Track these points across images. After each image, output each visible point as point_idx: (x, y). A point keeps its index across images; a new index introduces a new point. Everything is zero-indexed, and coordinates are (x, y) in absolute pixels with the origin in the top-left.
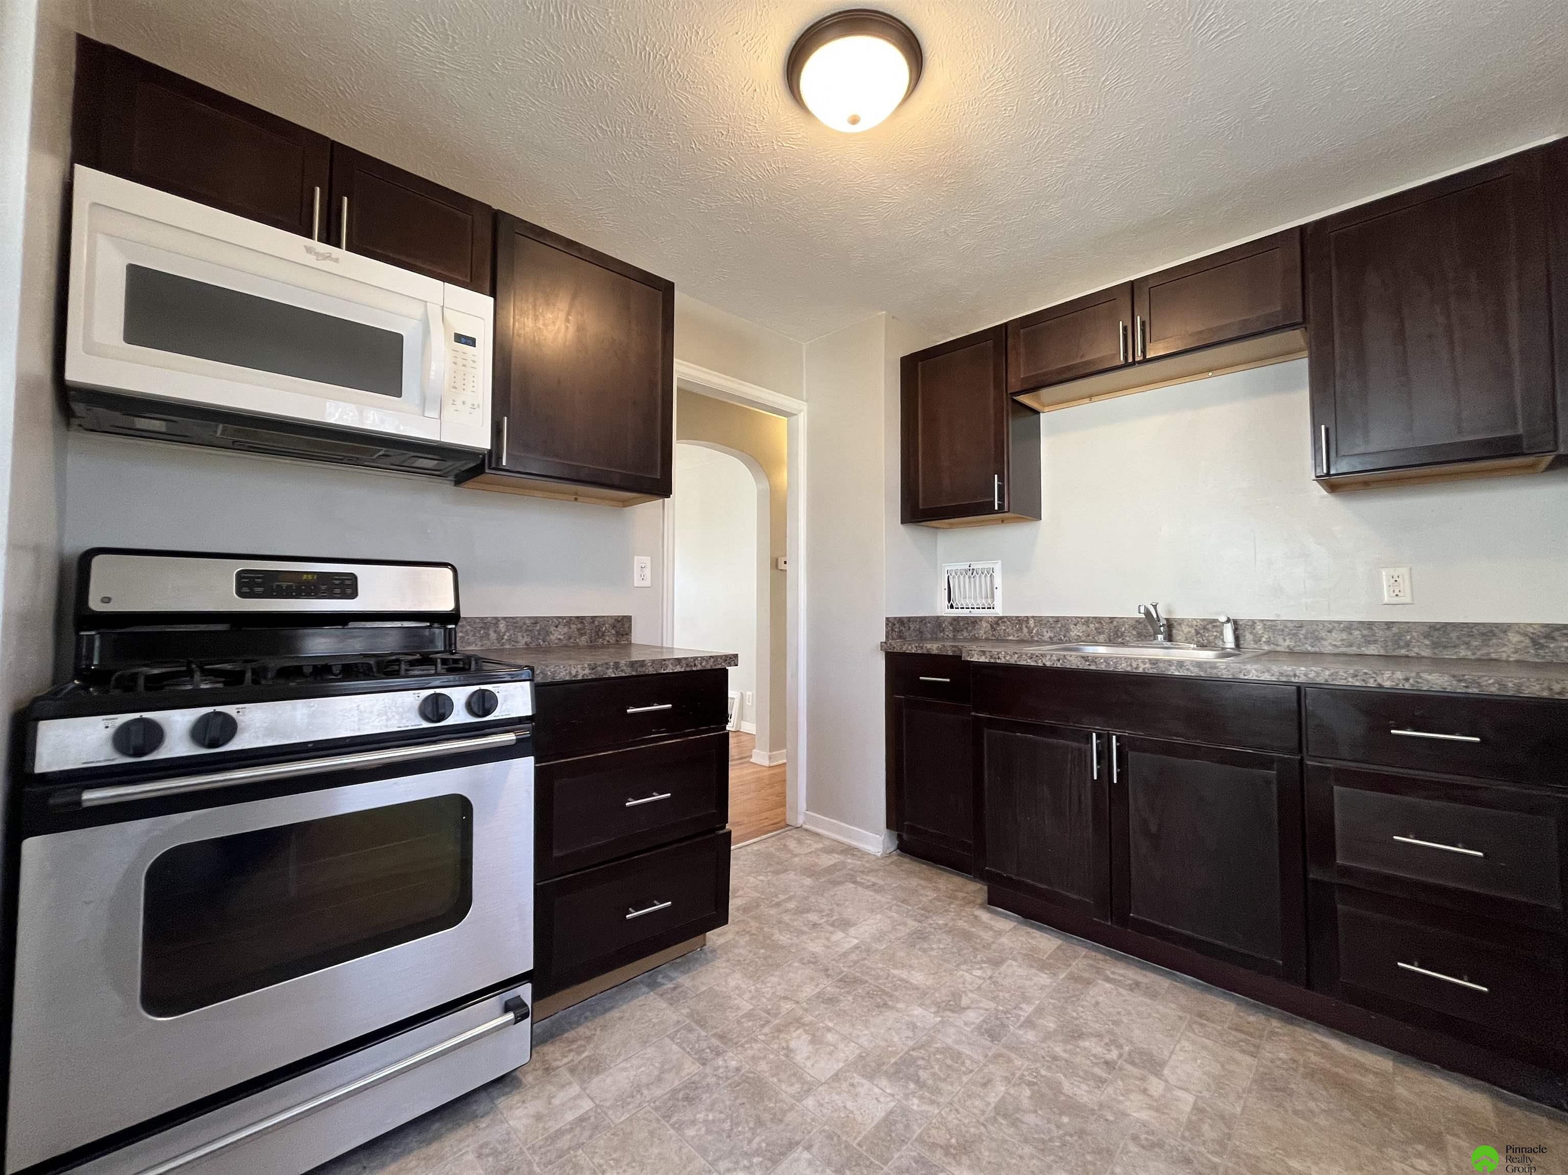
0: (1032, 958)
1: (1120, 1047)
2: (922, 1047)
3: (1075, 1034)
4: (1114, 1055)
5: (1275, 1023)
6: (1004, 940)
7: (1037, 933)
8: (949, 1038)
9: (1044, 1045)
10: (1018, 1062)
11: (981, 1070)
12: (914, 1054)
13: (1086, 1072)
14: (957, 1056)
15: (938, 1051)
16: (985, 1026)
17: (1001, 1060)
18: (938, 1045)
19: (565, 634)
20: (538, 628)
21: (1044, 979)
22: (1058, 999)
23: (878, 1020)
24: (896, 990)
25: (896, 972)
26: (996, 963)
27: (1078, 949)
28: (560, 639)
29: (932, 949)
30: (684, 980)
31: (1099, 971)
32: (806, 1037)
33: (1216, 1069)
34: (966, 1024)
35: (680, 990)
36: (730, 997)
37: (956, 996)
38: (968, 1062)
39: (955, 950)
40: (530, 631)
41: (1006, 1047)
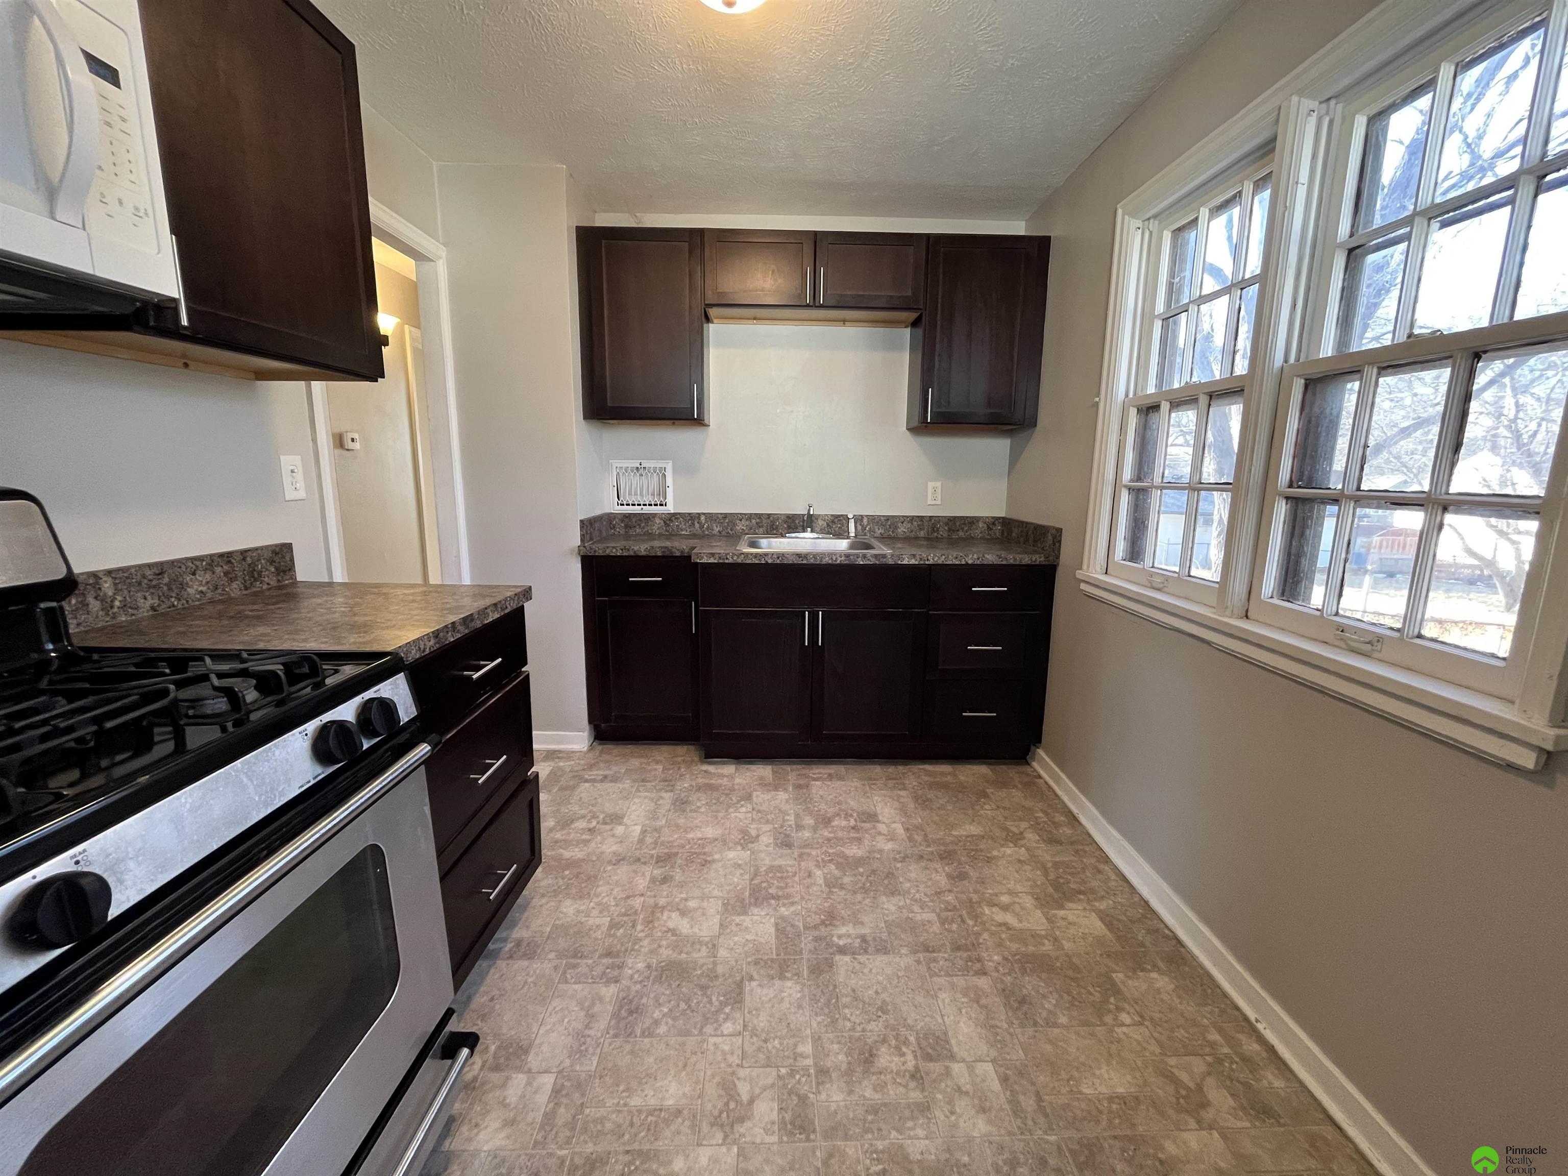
0: (763, 784)
1: (851, 816)
2: (756, 875)
3: (826, 821)
4: (852, 823)
5: (900, 768)
6: (737, 781)
7: (753, 767)
8: (766, 861)
9: (818, 835)
10: (814, 853)
11: (800, 869)
12: (756, 882)
13: (848, 839)
14: (779, 868)
15: (767, 873)
16: (778, 842)
17: (805, 857)
18: (764, 869)
19: (208, 583)
20: (166, 580)
21: (782, 796)
22: (801, 804)
23: (712, 874)
24: (703, 848)
25: (690, 836)
26: (748, 797)
27: (785, 767)
28: (202, 592)
29: (699, 807)
30: (519, 933)
31: (807, 776)
32: (674, 915)
33: (896, 804)
34: (766, 846)
35: (525, 944)
36: (581, 923)
37: (744, 832)
38: (789, 869)
39: (714, 801)
40: (154, 587)
41: (800, 847)
